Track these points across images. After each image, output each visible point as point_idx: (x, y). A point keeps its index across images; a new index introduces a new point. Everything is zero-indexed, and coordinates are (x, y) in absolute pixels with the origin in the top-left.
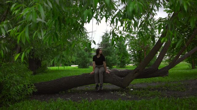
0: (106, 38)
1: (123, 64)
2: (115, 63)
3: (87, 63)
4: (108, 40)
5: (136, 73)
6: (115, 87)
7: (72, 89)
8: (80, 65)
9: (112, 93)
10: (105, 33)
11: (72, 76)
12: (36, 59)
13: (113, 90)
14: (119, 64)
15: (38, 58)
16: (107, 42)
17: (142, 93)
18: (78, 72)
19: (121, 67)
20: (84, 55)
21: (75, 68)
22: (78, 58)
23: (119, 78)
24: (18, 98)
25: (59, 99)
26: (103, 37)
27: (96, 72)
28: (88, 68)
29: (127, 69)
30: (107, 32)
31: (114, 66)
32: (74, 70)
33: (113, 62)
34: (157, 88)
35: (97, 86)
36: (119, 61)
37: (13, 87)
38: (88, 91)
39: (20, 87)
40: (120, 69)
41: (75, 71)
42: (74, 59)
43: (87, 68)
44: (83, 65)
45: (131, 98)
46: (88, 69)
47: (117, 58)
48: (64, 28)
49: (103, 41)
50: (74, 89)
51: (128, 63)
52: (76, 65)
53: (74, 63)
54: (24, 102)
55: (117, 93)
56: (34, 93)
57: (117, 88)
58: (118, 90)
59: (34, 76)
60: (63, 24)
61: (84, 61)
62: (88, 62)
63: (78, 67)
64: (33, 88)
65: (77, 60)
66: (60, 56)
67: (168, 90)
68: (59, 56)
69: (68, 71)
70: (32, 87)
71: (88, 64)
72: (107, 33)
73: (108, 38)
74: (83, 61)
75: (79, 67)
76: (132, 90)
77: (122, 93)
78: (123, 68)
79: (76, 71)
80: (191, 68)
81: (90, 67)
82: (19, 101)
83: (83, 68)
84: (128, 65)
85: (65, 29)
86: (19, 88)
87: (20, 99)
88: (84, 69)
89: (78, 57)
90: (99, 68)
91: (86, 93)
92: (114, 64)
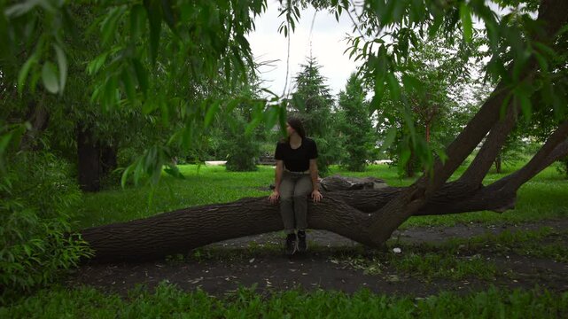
0: (308, 82)
1: (358, 159)
2: (335, 156)
3: (252, 155)
4: (316, 88)
5: (414, 198)
6: (344, 242)
7: (208, 247)
8: (232, 162)
9: (335, 262)
10: (307, 67)
11: (208, 206)
12: (98, 143)
13: (339, 253)
14: (345, 160)
15: (105, 143)
16: (311, 93)
17: (433, 264)
18: (227, 185)
19: (351, 169)
20: (244, 131)
21: (216, 171)
22: (225, 142)
23: (358, 212)
24: (31, 281)
25: (165, 287)
26: (300, 79)
27: (285, 195)
28: (256, 170)
29: (370, 174)
30: (311, 64)
31: (331, 167)
32: (213, 179)
33: (329, 154)
34: (479, 248)
35: (291, 237)
36: (349, 150)
37: (10, 249)
38: (258, 255)
39: (31, 246)
40: (351, 174)
41: (216, 180)
42: (214, 142)
43: (251, 170)
44: (241, 161)
45: (399, 283)
46: (254, 173)
47: (340, 142)
48: (175, 47)
49: (302, 90)
50: (215, 246)
51: (374, 156)
52: (219, 160)
53: (215, 155)
54: (51, 294)
55: (351, 261)
56: (83, 261)
57: (351, 245)
58: (352, 253)
59: (93, 198)
60: (165, 27)
61: (245, 149)
62: (256, 152)
63: (225, 168)
64: (77, 248)
65: (223, 147)
66: (158, 154)
67: (511, 253)
68: (155, 153)
69: (197, 179)
70: (75, 244)
71: (254, 159)
72: (313, 66)
73: (314, 82)
74: (241, 150)
75: (229, 167)
76: (397, 250)
77: (369, 261)
78: (358, 171)
79: (221, 180)
80: (565, 175)
81: (261, 166)
82: (35, 289)
83: (240, 170)
84: (372, 161)
85: (178, 47)
86: (27, 250)
87: (36, 284)
88: (243, 174)
89: (225, 138)
90: (295, 181)
91: (251, 261)
92: (332, 160)
